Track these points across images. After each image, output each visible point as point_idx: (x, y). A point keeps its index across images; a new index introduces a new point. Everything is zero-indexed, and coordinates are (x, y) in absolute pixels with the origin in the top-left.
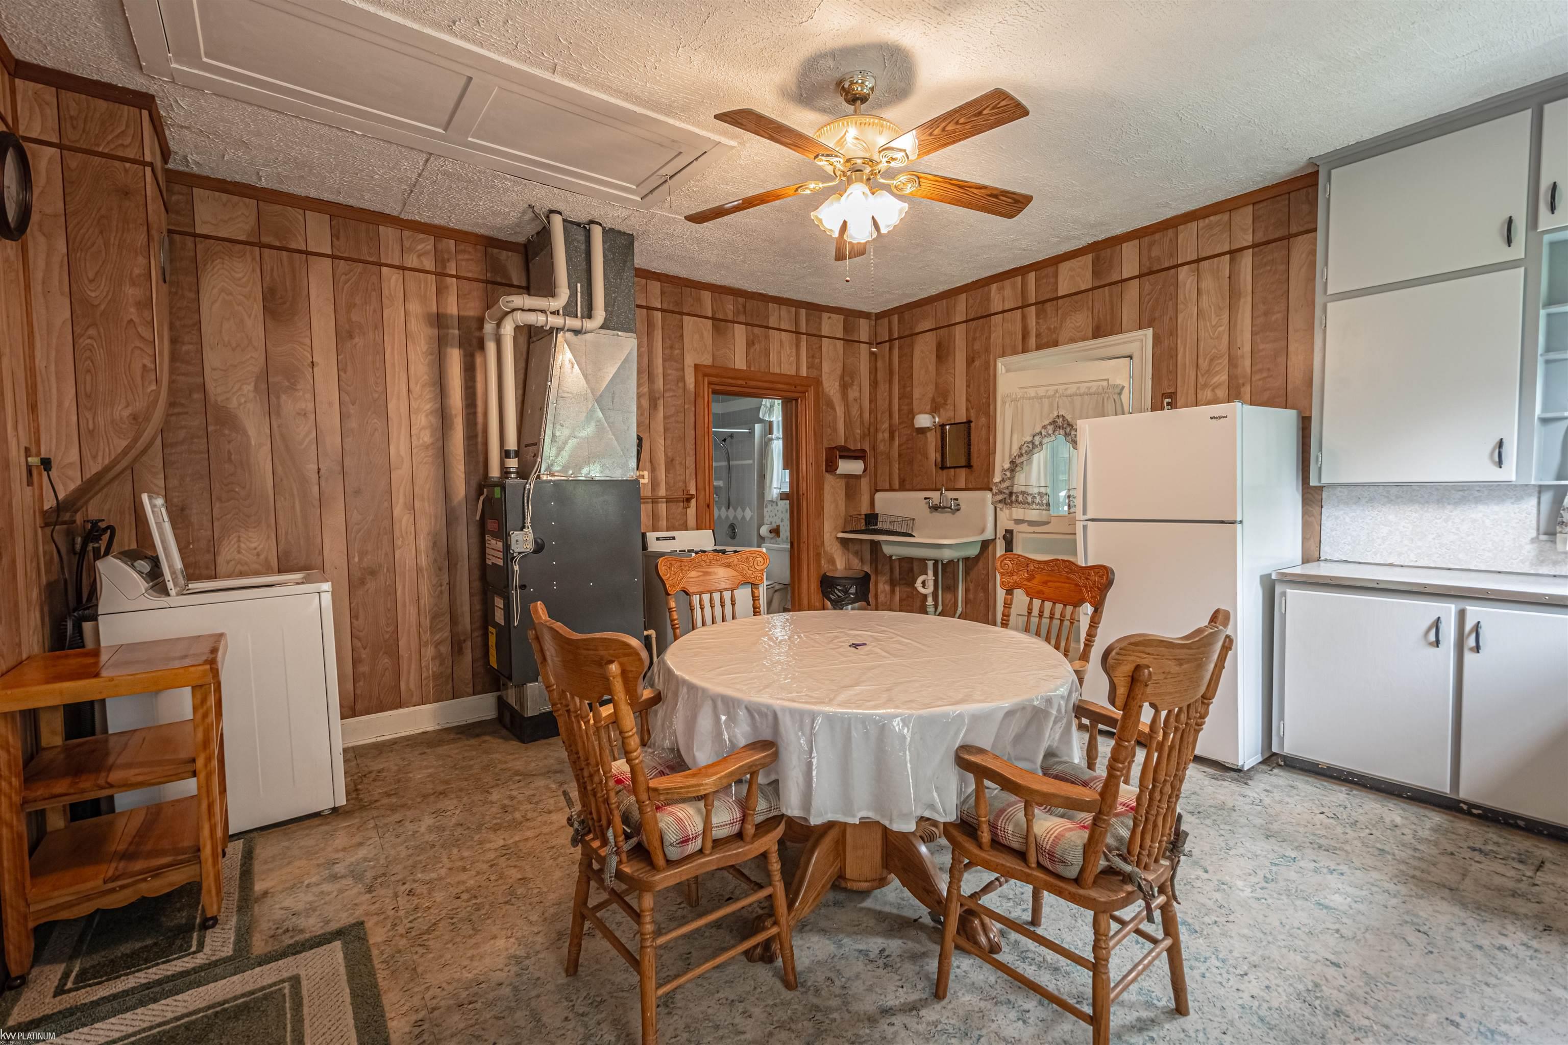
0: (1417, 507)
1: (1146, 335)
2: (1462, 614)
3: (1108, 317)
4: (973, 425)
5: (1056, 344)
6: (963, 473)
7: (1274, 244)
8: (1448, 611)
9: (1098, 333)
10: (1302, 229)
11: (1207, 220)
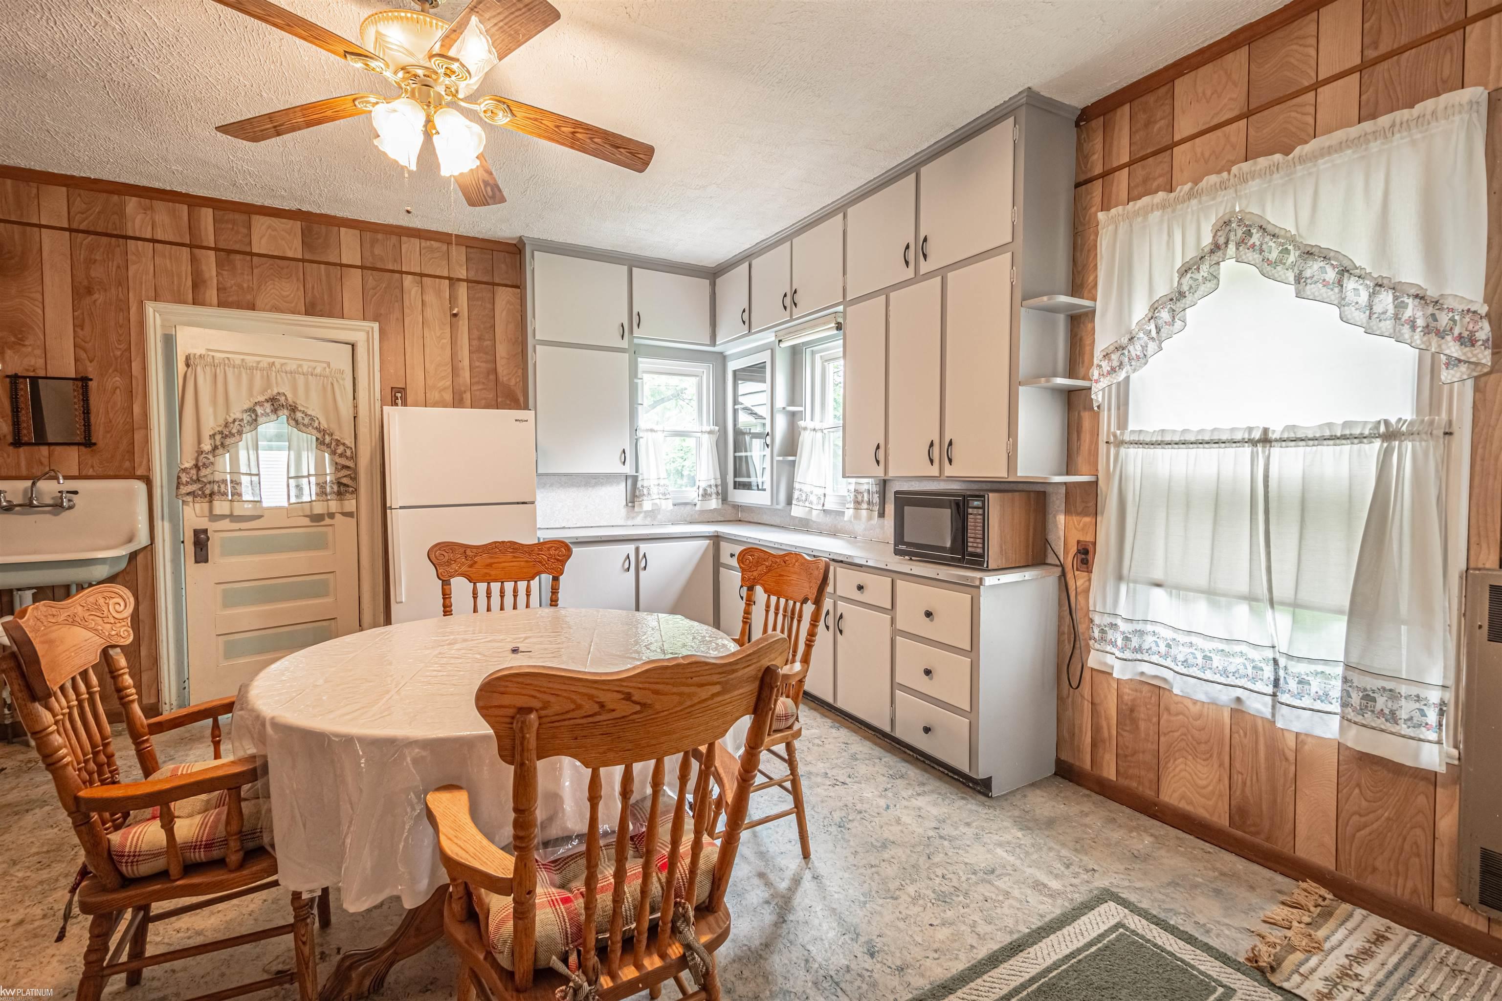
0: (575, 489)
1: (373, 328)
2: (637, 550)
3: (326, 297)
4: (93, 385)
5: (252, 307)
6: (72, 455)
7: (483, 286)
8: (630, 548)
9: (311, 310)
10: (502, 282)
11: (428, 243)
